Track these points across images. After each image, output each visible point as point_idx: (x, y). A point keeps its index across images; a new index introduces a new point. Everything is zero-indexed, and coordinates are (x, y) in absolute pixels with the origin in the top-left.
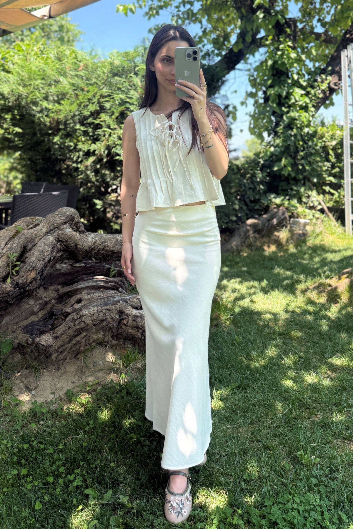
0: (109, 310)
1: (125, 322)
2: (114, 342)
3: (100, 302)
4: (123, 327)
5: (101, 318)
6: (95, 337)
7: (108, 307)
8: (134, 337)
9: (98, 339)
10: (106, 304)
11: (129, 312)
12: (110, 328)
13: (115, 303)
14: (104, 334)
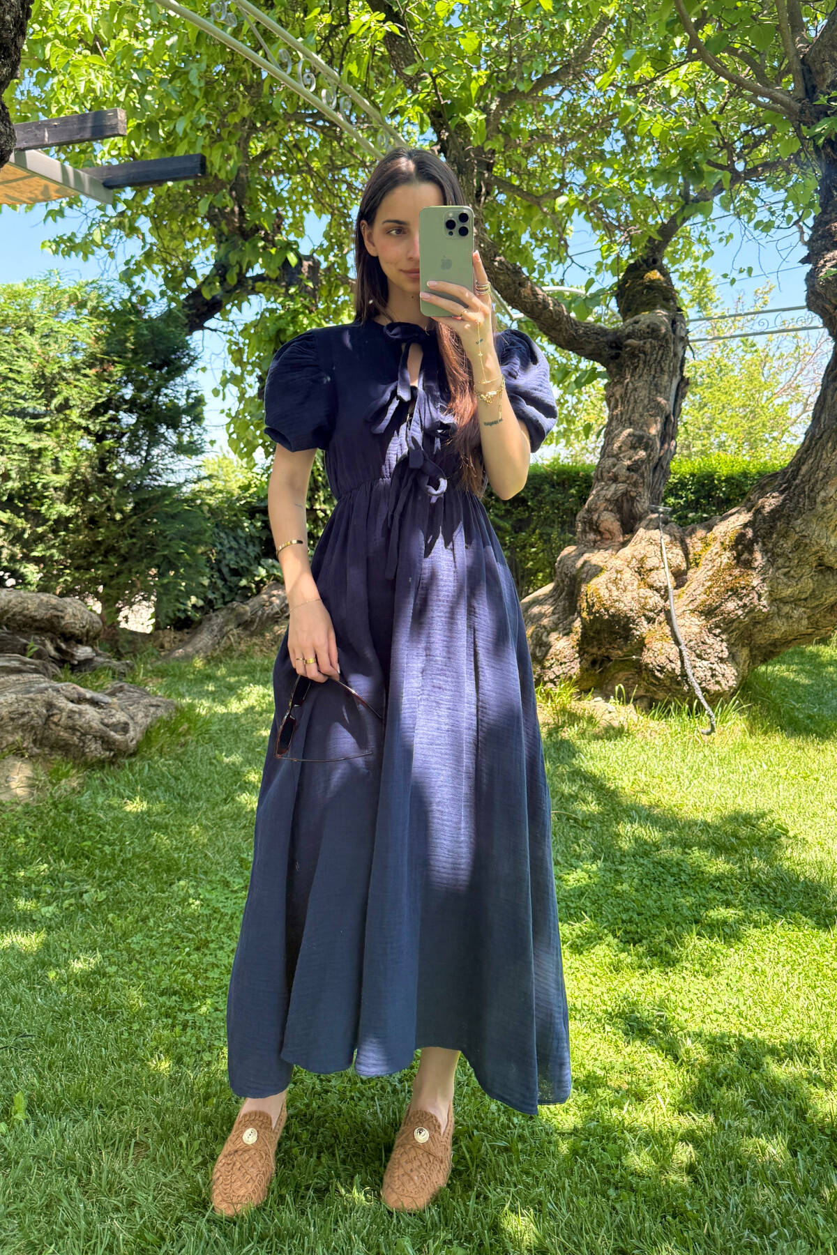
0: (32, 700)
1: (55, 719)
2: (36, 750)
3: (19, 688)
4: (53, 726)
5: (21, 710)
6: (11, 739)
7: (31, 695)
8: (67, 744)
9: (13, 743)
10: (29, 692)
11: (62, 705)
12: (33, 727)
13: (41, 691)
14: (23, 737)
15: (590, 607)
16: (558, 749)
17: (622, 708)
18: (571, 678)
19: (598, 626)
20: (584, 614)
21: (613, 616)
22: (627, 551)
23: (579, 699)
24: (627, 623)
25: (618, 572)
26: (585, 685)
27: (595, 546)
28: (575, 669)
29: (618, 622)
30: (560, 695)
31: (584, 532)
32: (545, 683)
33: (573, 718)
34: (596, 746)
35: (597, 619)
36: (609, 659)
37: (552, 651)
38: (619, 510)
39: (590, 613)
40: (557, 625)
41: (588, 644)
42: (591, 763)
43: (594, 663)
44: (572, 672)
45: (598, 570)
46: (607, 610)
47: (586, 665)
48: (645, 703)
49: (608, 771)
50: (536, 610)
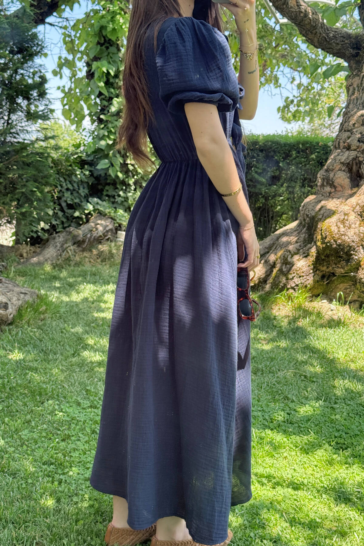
15: (323, 239)
16: (295, 333)
17: (341, 308)
18: (306, 286)
19: (328, 252)
20: (319, 244)
21: (339, 245)
22: (353, 201)
23: (311, 301)
24: (349, 251)
25: (345, 214)
26: (316, 292)
27: (330, 196)
28: (310, 280)
29: (343, 250)
30: (298, 297)
31: (323, 185)
32: (288, 289)
33: (306, 313)
34: (321, 332)
35: (328, 247)
36: (334, 274)
37: (294, 267)
38: (350, 170)
39: (323, 243)
40: (299, 250)
41: (320, 264)
42: (317, 342)
43: (323, 277)
44: (307, 283)
45: (331, 213)
46: (336, 241)
47: (318, 278)
48: (357, 305)
49: (329, 348)
50: (284, 239)
